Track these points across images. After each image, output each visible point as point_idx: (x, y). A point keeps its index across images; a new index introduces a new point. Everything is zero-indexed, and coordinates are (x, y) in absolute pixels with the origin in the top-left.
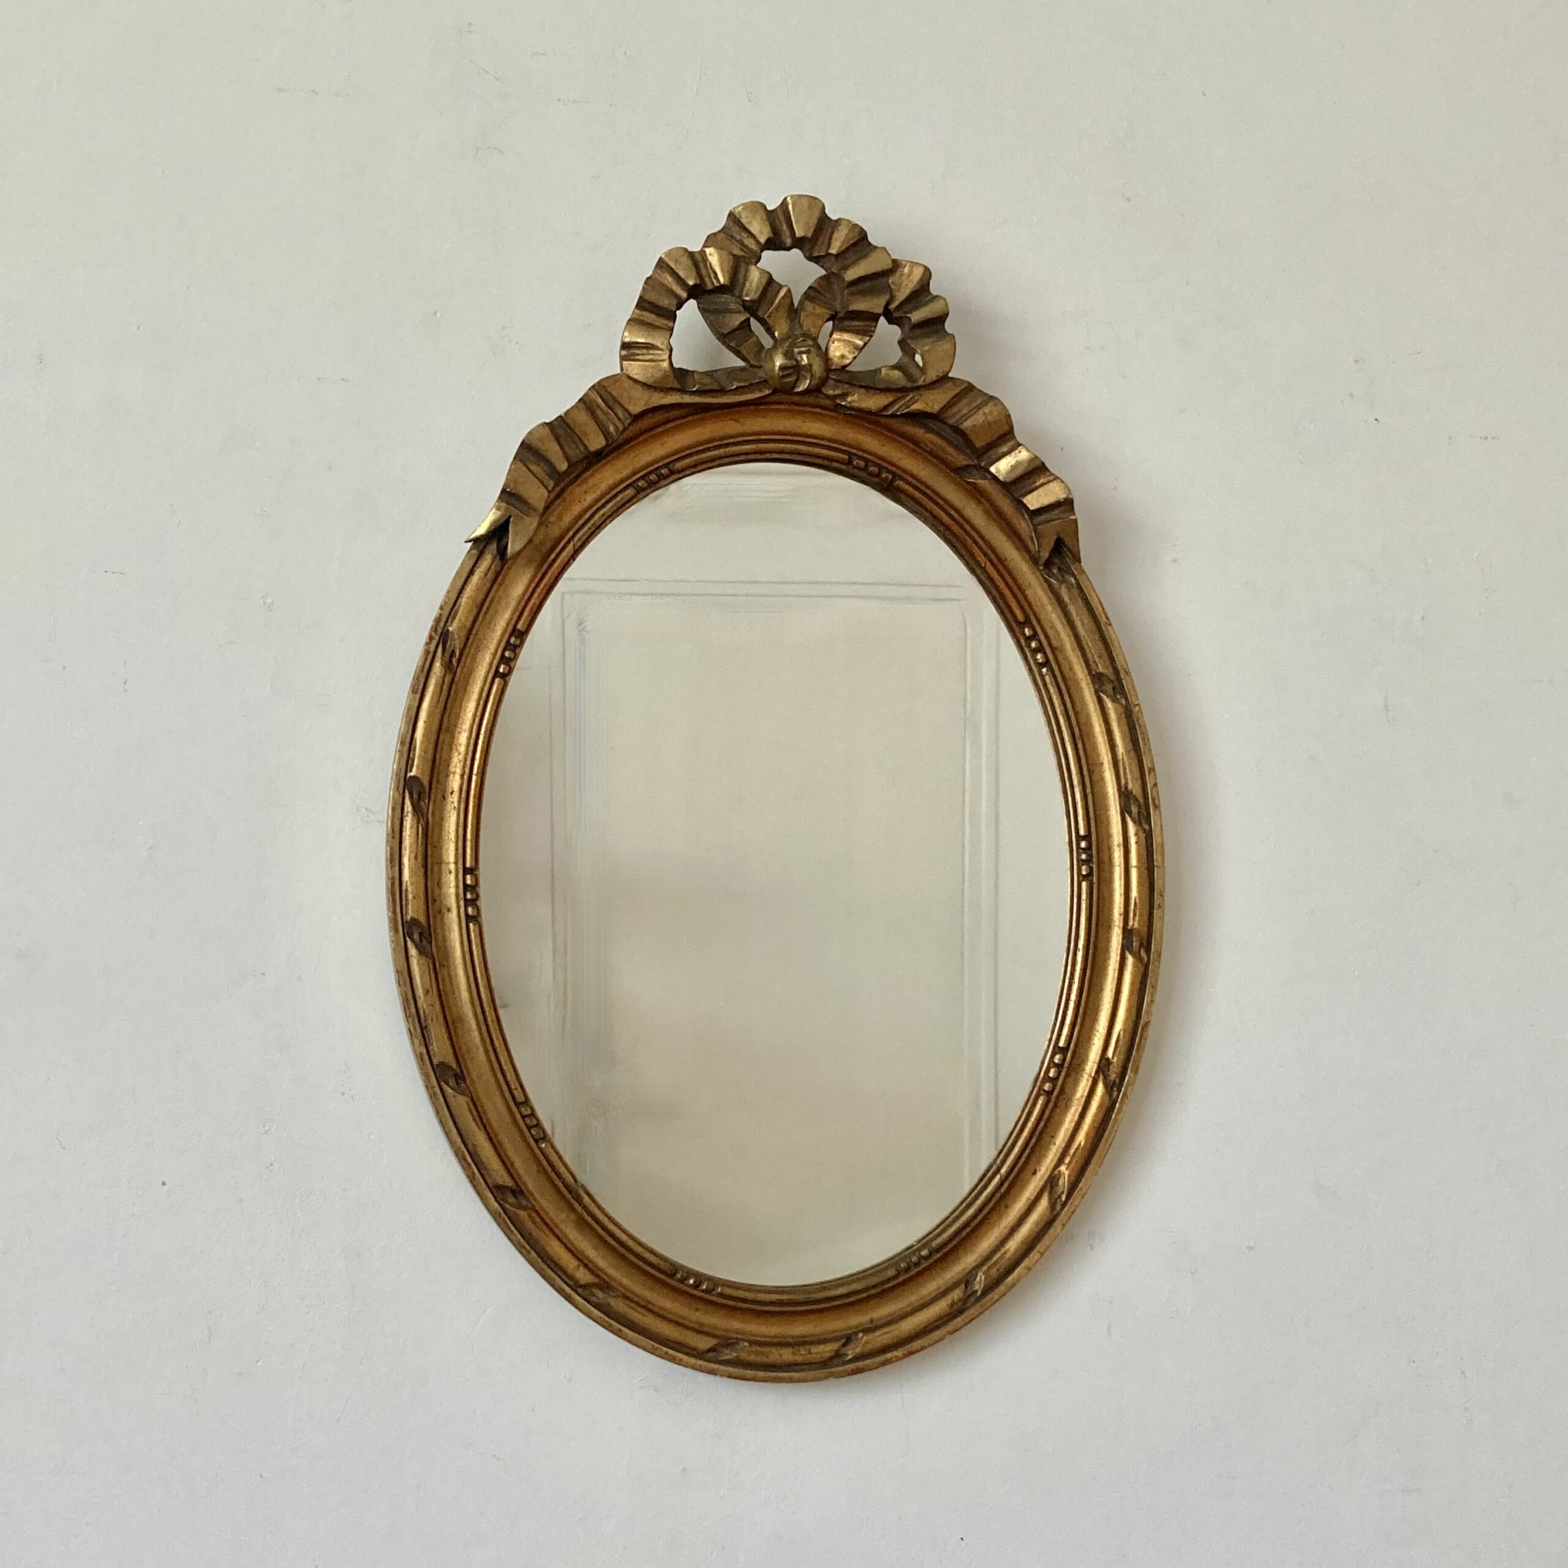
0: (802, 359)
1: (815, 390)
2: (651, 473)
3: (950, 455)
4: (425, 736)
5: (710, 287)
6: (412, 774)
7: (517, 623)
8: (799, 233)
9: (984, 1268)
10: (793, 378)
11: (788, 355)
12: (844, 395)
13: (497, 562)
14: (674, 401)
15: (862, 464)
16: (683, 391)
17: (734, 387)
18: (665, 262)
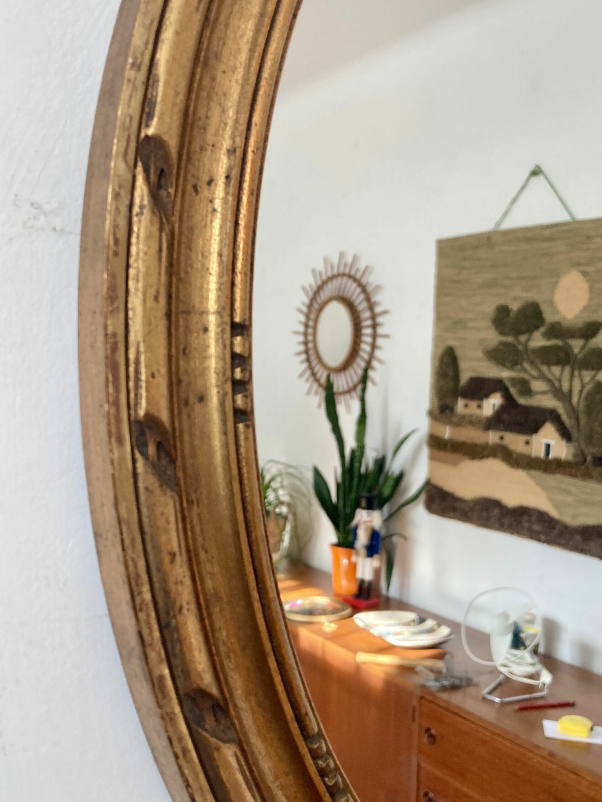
6: (151, 131)
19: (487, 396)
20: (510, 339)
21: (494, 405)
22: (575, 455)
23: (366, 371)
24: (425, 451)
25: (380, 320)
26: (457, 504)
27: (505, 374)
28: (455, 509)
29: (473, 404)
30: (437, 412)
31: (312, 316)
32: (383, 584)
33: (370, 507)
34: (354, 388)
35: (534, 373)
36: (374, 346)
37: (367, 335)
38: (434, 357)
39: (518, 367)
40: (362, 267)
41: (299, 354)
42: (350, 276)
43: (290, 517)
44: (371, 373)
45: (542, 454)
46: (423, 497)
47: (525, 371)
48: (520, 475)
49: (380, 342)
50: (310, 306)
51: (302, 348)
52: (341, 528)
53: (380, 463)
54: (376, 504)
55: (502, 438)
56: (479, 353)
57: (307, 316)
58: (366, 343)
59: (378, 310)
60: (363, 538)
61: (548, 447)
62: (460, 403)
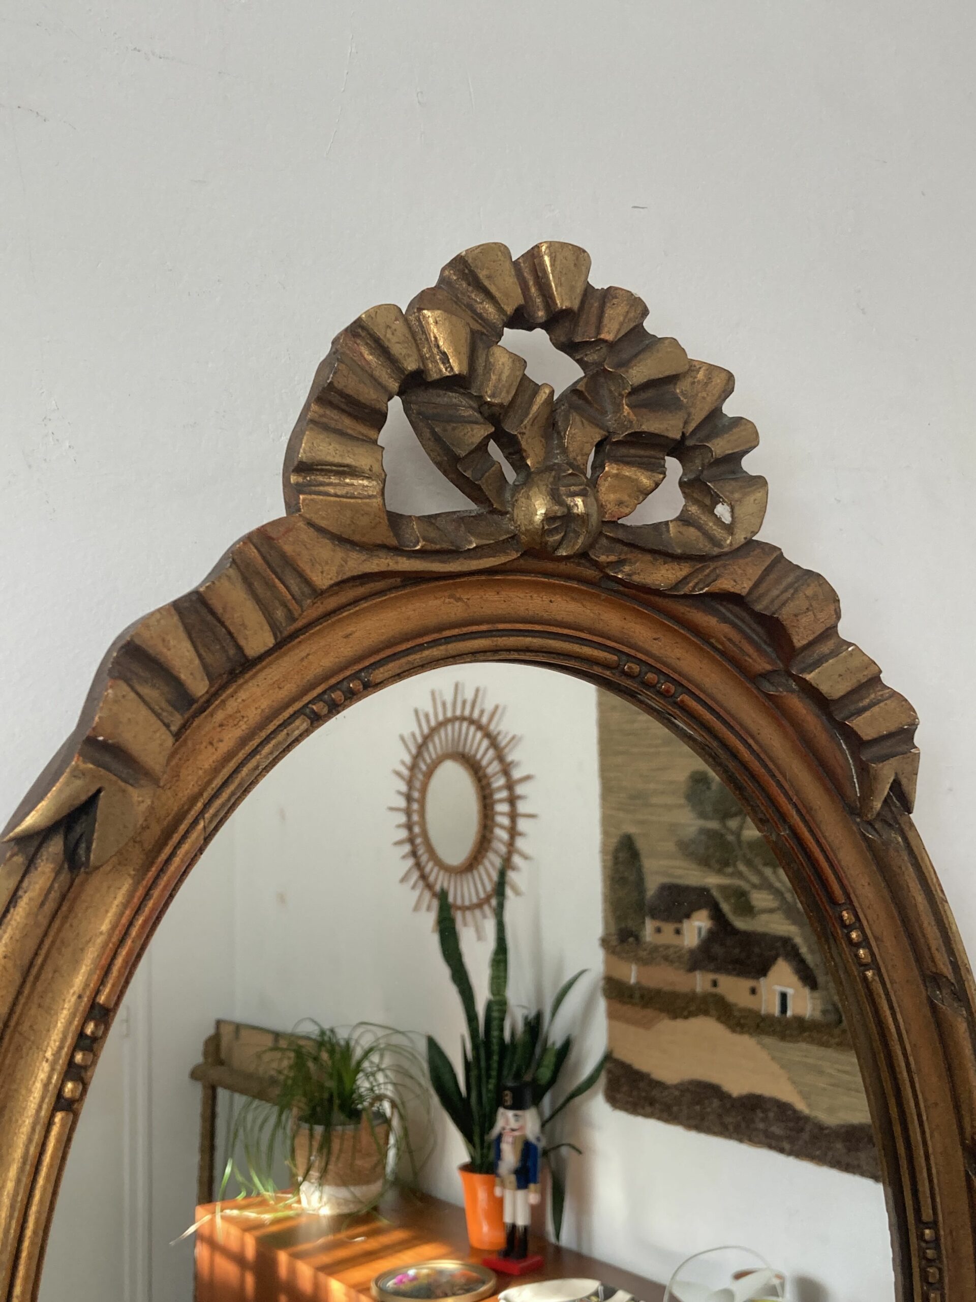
0: (577, 505)
1: (583, 555)
2: (332, 688)
3: (750, 656)
5: (435, 376)
8: (562, 302)
10: (558, 537)
11: (555, 496)
12: (621, 562)
13: (65, 876)
14: (383, 568)
15: (636, 668)
16: (397, 550)
17: (474, 545)
18: (363, 328)
19: (688, 916)
20: (714, 825)
21: (700, 929)
22: (824, 1012)
23: (502, 874)
24: (602, 1005)
25: (520, 790)
26: (655, 1093)
27: (712, 880)
28: (652, 1102)
29: (668, 928)
30: (614, 941)
31: (417, 784)
32: (550, 1227)
33: (518, 1105)
34: (487, 899)
35: (755, 879)
36: (513, 832)
37: (502, 814)
38: (604, 851)
39: (730, 870)
40: (489, 707)
41: (399, 843)
42: (472, 721)
43: (395, 1122)
44: (512, 875)
45: (776, 1011)
46: (602, 1081)
47: (740, 875)
48: (746, 1042)
49: (523, 825)
50: (413, 768)
51: (403, 834)
52: (477, 1139)
53: (534, 1026)
55: (715, 984)
56: (670, 846)
57: (410, 783)
58: (502, 827)
59: (517, 774)
60: (509, 1157)
61: (784, 996)
62: (649, 926)
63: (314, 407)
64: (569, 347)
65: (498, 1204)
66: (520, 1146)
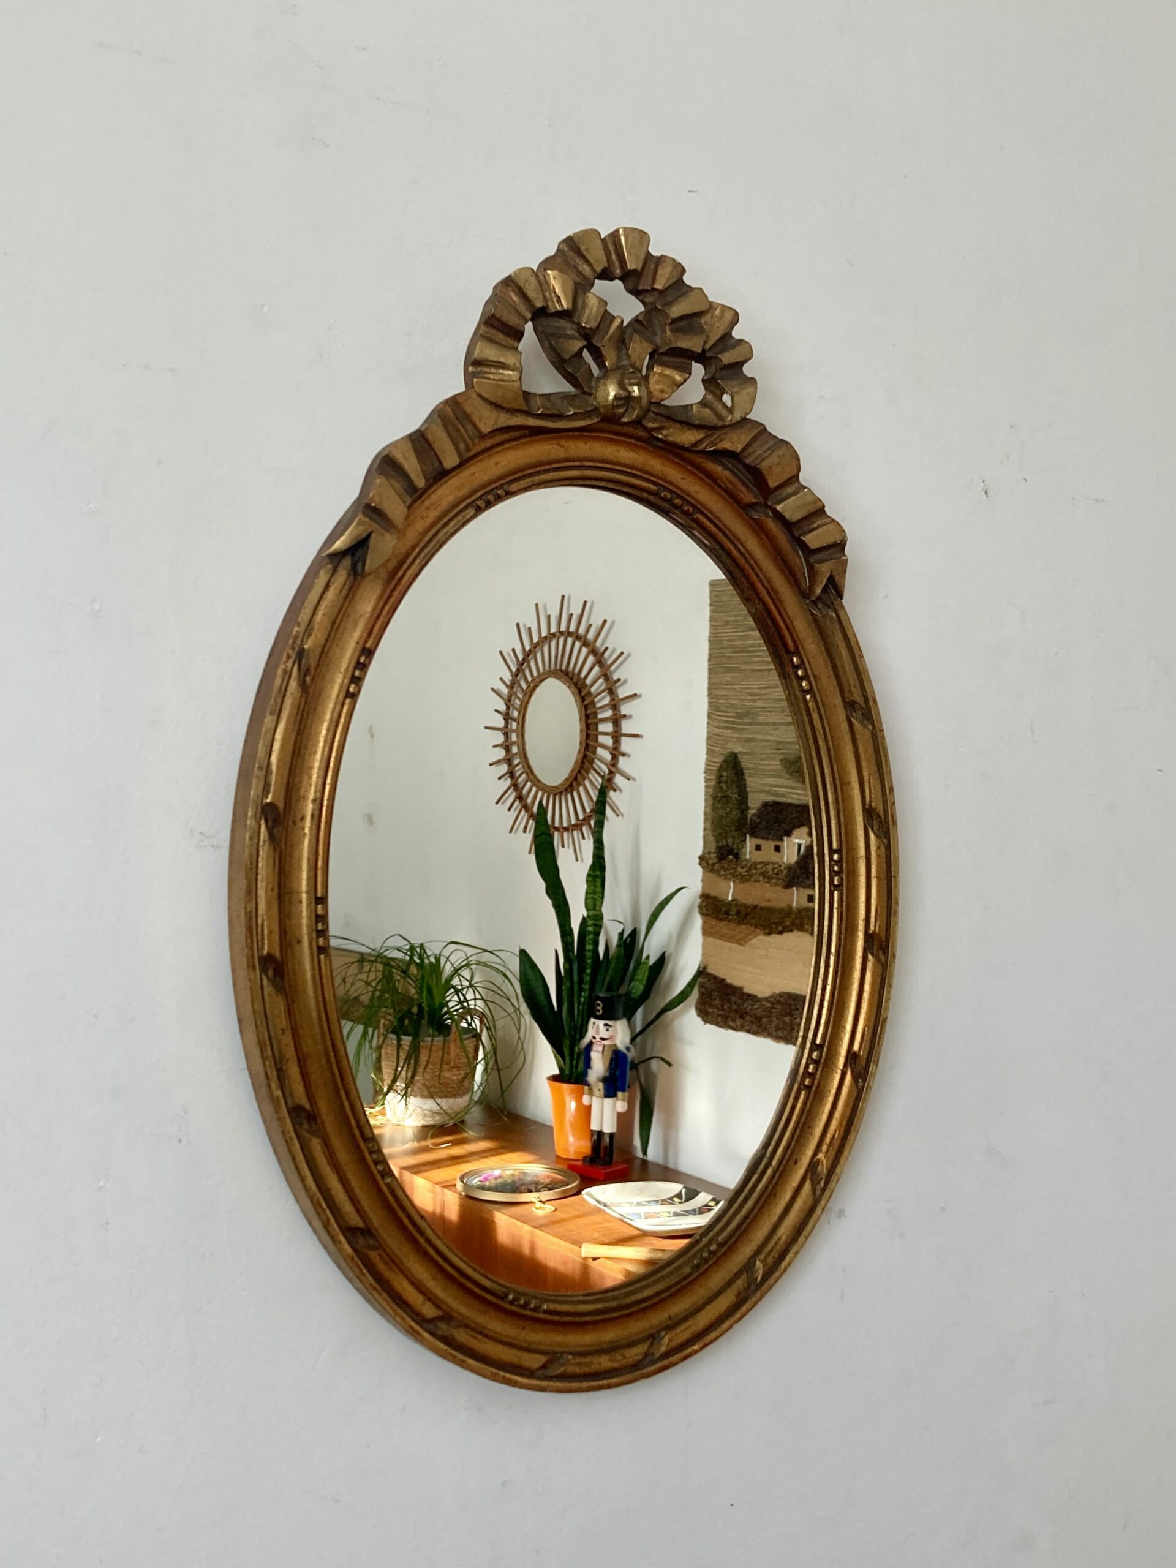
0: (634, 391)
1: (637, 422)
2: (488, 492)
3: (741, 492)
4: (280, 760)
5: (552, 310)
6: (269, 800)
7: (366, 641)
8: (630, 266)
9: (762, 1256)
10: (622, 410)
11: (621, 385)
12: (659, 429)
13: (351, 578)
14: (519, 423)
15: (669, 496)
16: (527, 413)
17: (571, 413)
18: (513, 281)
19: (788, 834)
21: (800, 846)
23: (603, 793)
24: (698, 921)
25: (625, 709)
26: (747, 1006)
28: (743, 1016)
29: (768, 845)
30: (712, 859)
31: (517, 703)
32: (637, 1142)
33: (609, 1015)
34: (586, 820)
36: (616, 753)
37: (605, 734)
38: (708, 770)
40: (596, 622)
41: (496, 764)
42: (578, 637)
43: (484, 1037)
44: (612, 796)
46: (695, 995)
49: (626, 744)
50: (513, 685)
51: (500, 754)
52: (566, 1051)
53: (630, 943)
54: (620, 1010)
56: (776, 764)
57: (509, 701)
58: (604, 747)
59: (622, 693)
60: (598, 1065)
62: (750, 843)
63: (483, 327)
64: (636, 292)
65: (586, 1112)
66: (609, 1054)
